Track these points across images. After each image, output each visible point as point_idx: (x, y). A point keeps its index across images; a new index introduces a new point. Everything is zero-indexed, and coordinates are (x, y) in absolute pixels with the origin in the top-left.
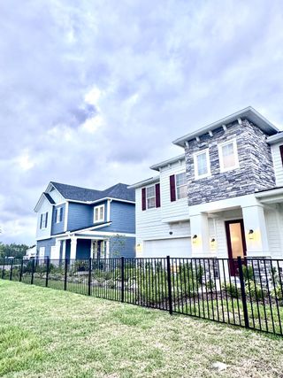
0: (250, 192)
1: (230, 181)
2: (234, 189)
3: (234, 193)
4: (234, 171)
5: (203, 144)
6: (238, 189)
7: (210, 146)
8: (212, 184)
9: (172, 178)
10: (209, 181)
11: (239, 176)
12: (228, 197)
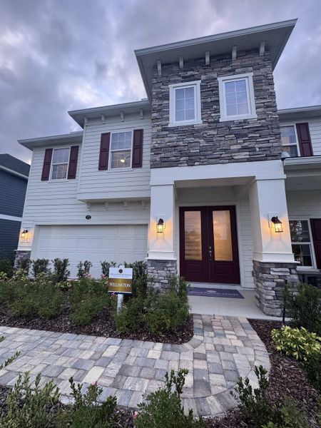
0: (275, 157)
1: (238, 136)
2: (244, 149)
3: (245, 155)
4: (245, 121)
5: (189, 73)
6: (252, 149)
7: (203, 77)
8: (203, 137)
9: (105, 138)
10: (198, 131)
11: (256, 130)
12: (232, 160)
